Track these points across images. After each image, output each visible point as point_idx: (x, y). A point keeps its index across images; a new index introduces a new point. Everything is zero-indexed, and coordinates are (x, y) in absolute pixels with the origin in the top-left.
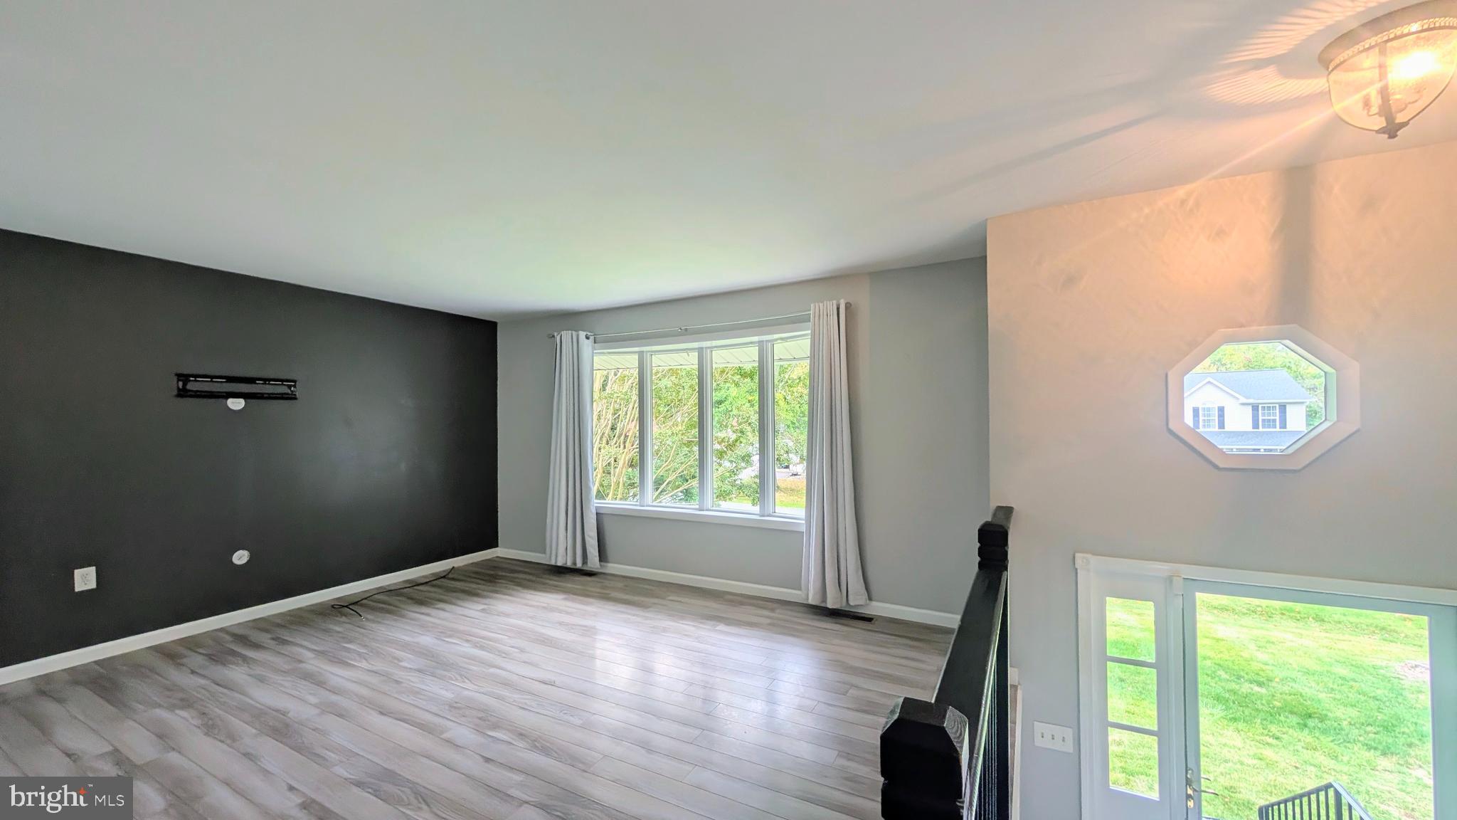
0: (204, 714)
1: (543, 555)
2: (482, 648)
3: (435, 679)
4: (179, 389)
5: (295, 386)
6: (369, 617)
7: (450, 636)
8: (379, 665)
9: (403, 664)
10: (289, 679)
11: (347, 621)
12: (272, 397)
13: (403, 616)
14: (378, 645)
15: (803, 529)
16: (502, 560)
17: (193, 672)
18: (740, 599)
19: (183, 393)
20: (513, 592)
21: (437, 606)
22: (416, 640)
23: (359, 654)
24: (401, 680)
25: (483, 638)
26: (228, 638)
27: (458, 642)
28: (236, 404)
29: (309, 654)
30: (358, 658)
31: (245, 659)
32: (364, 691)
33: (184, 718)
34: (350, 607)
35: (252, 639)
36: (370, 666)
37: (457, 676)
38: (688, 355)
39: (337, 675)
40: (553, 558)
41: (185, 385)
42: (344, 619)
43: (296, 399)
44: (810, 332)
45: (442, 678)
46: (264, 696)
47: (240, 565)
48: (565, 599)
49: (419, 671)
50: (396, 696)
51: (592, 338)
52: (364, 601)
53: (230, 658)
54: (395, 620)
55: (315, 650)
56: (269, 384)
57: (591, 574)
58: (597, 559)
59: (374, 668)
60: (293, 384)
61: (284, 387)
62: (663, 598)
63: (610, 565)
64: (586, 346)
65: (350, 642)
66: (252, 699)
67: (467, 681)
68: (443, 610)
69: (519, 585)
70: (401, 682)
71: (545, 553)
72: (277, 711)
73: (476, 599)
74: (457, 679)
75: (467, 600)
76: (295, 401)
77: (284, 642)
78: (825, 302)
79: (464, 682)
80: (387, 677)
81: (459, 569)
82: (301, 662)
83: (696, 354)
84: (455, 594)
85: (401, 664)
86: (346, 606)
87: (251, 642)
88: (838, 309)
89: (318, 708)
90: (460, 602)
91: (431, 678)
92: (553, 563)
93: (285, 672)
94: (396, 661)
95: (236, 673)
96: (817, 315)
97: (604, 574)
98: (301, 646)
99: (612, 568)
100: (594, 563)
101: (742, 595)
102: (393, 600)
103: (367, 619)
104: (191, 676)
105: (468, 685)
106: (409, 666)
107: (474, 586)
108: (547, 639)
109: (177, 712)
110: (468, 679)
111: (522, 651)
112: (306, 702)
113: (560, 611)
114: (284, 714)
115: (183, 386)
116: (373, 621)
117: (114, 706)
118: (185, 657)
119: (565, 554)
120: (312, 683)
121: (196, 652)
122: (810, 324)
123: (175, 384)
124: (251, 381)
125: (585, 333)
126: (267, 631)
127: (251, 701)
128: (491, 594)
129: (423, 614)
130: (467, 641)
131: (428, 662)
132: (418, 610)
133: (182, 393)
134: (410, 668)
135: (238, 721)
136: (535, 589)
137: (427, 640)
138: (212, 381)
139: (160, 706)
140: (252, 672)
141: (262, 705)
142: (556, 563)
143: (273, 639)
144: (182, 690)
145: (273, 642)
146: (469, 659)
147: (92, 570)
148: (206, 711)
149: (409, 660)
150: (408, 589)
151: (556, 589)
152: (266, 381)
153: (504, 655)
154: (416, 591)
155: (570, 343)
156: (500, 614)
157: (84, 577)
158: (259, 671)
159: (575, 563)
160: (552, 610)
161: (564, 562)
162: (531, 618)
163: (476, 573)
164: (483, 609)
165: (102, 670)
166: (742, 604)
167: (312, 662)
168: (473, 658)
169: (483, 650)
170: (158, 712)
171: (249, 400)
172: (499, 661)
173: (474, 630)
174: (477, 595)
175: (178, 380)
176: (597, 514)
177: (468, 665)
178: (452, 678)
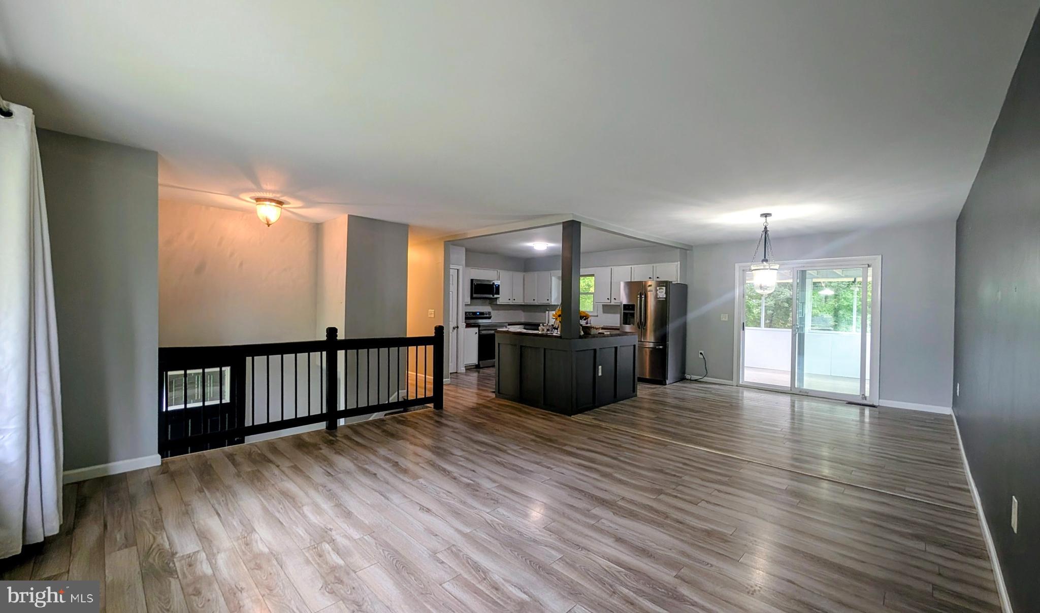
177: (490, 542)
178: (503, 527)
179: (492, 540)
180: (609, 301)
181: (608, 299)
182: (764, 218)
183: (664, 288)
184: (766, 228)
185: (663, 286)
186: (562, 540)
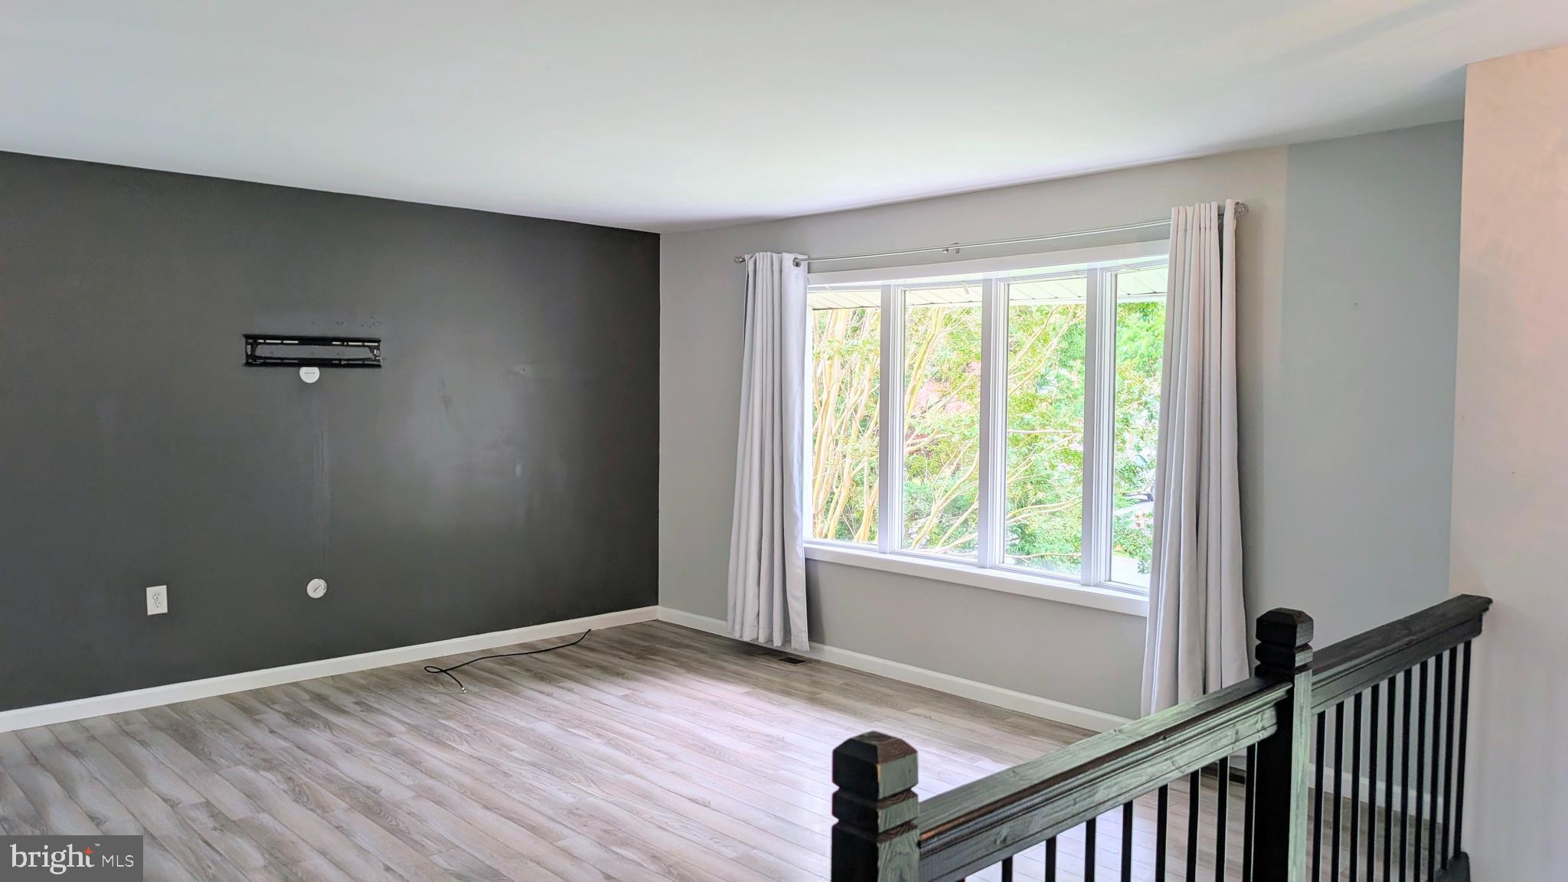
0: (290, 778)
1: (723, 623)
2: (617, 746)
3: (554, 778)
4: (248, 356)
5: (378, 348)
6: (471, 688)
7: (576, 727)
8: (484, 752)
9: (514, 754)
10: (379, 753)
11: (445, 691)
12: (352, 364)
13: (517, 693)
14: (483, 727)
15: (1146, 612)
16: (663, 626)
17: (272, 732)
18: (1034, 724)
19: (252, 361)
20: (673, 676)
21: (562, 684)
22: (531, 726)
23: (460, 735)
24: (512, 774)
25: (621, 734)
26: (306, 696)
27: (585, 735)
28: (310, 375)
29: (401, 728)
30: (457, 739)
31: (328, 725)
32: (466, 780)
33: (270, 780)
34: (448, 672)
35: (332, 699)
36: (472, 751)
37: (583, 779)
38: (967, 291)
39: (434, 756)
40: (738, 627)
41: (253, 350)
42: (440, 688)
43: (379, 366)
44: (1167, 257)
45: (561, 777)
46: (352, 769)
48: (748, 693)
49: (533, 765)
50: (504, 790)
51: (804, 265)
52: (466, 667)
53: (310, 720)
54: (506, 697)
55: (408, 724)
56: (348, 345)
57: (794, 660)
58: (805, 636)
59: (477, 755)
60: (376, 344)
61: (366, 349)
62: (901, 709)
63: (827, 648)
64: (795, 278)
65: (450, 718)
66: (338, 769)
67: (592, 785)
68: (570, 690)
69: (682, 665)
70: (511, 776)
71: (726, 620)
72: (368, 788)
73: (619, 680)
74: (580, 782)
75: (605, 681)
76: (377, 370)
77: (369, 709)
78: (1197, 205)
79: (589, 786)
80: (494, 766)
81: (597, 633)
82: (390, 735)
83: (980, 289)
84: (589, 671)
85: (510, 753)
86: (445, 671)
87: (332, 703)
88: (1221, 216)
89: (413, 790)
90: (595, 683)
91: (548, 775)
92: (737, 636)
93: (374, 746)
94: (505, 750)
95: (318, 738)
96: (1181, 227)
97: (818, 662)
98: (391, 716)
99: (831, 653)
100: (800, 642)
101: (1040, 720)
102: (504, 669)
103: (468, 691)
104: (270, 735)
105: (593, 790)
106: (521, 757)
107: (616, 661)
108: (710, 747)
109: (262, 773)
110: (595, 783)
111: (672, 757)
112: (398, 782)
113: (736, 711)
114: (376, 792)
115: (251, 352)
116: (475, 694)
117: (198, 758)
118: (265, 713)
119: (756, 624)
120: (404, 761)
121: (271, 708)
122: (1169, 243)
123: (241, 349)
124: (326, 341)
125: (792, 256)
126: (349, 692)
127: (336, 772)
128: (639, 675)
129: (542, 693)
130: (599, 735)
131: (547, 756)
132: (537, 688)
133: (250, 361)
134: (523, 760)
135: (325, 791)
136: (706, 675)
137: (545, 728)
138: (282, 344)
139: (244, 764)
140: (338, 741)
141: (352, 779)
142: (741, 637)
143: (356, 703)
144: (263, 750)
145: (358, 708)
146: (600, 759)
147: (163, 589)
148: (293, 776)
149: (521, 750)
150: (525, 656)
151: (739, 678)
152: (344, 341)
153: (646, 760)
154: (533, 660)
155: (769, 273)
156: (647, 704)
157: (156, 596)
158: (345, 740)
159: (770, 640)
160: (725, 707)
161: (755, 637)
162: (693, 715)
163: (621, 642)
164: (625, 696)
165: (177, 717)
166: (1034, 732)
167: (404, 737)
168: (604, 759)
169: (618, 750)
170: (241, 768)
171: (324, 369)
172: (640, 768)
173: (610, 722)
174: (619, 674)
175: (247, 343)
176: (806, 559)
177: (597, 765)
178: (574, 779)
179: (594, 767)
186: (495, 765)
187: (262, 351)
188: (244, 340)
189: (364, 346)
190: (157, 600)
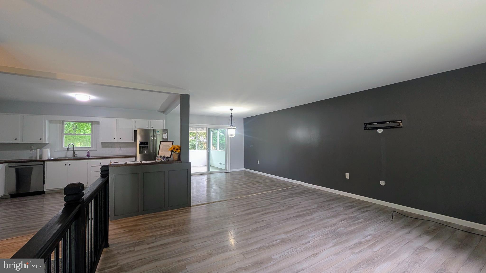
4: (365, 128)
5: (401, 123)
12: (392, 127)
19: (366, 129)
28: (380, 131)
47: (381, 185)
56: (391, 123)
60: (401, 121)
61: (397, 123)
76: (402, 128)
123: (364, 126)
124: (384, 122)
138: (373, 124)
147: (348, 174)
152: (390, 122)
171: (384, 129)
175: (365, 125)
180: (115, 140)
181: (114, 138)
182: (231, 110)
183: (166, 133)
184: (232, 114)
185: (166, 132)
187: (368, 126)
188: (364, 124)
189: (396, 122)
190: (347, 176)
